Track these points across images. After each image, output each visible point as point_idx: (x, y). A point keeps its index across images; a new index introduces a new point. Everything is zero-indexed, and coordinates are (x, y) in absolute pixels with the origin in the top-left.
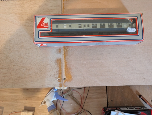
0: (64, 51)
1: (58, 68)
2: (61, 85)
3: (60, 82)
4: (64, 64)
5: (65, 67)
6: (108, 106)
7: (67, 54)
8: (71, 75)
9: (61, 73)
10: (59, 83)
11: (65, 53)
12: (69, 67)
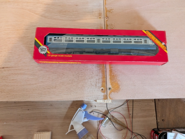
1: (101, 74)
2: (106, 98)
3: (104, 92)
4: (109, 69)
5: (110, 73)
6: (159, 127)
8: (118, 84)
10: (103, 94)
12: (115, 73)
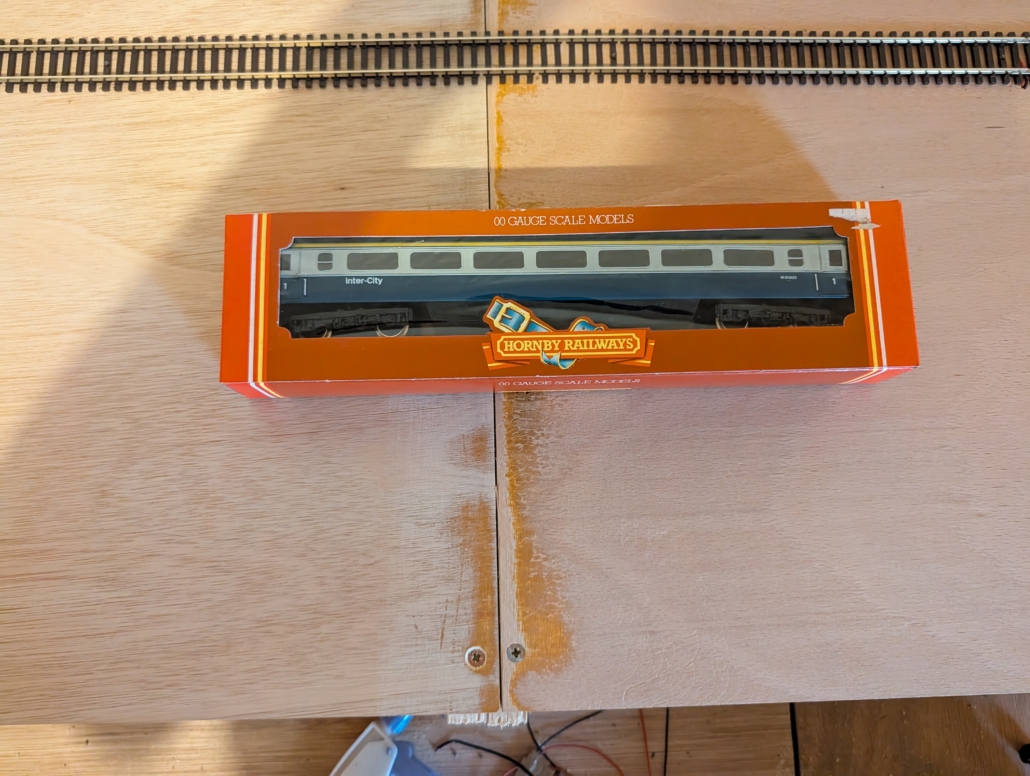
0: (512, 450)
1: (469, 572)
2: (493, 700)
3: (485, 673)
5: (519, 564)
7: (527, 470)
8: (560, 624)
9: (488, 612)
10: (477, 681)
11: (513, 467)
12: (546, 563)
